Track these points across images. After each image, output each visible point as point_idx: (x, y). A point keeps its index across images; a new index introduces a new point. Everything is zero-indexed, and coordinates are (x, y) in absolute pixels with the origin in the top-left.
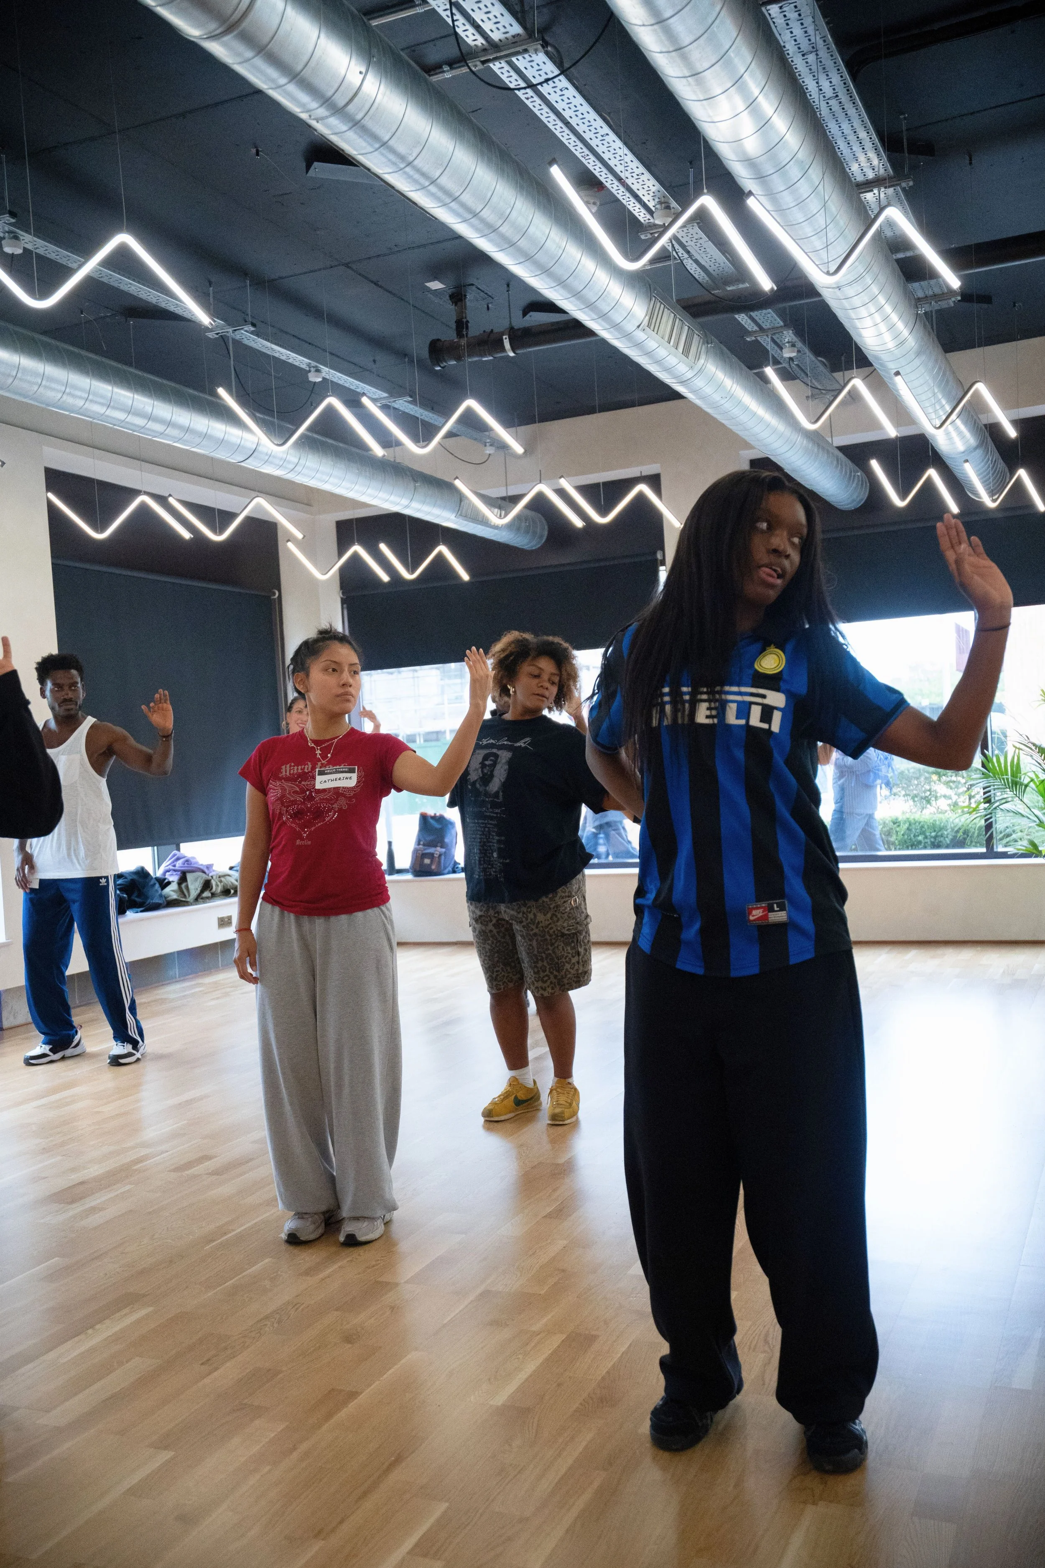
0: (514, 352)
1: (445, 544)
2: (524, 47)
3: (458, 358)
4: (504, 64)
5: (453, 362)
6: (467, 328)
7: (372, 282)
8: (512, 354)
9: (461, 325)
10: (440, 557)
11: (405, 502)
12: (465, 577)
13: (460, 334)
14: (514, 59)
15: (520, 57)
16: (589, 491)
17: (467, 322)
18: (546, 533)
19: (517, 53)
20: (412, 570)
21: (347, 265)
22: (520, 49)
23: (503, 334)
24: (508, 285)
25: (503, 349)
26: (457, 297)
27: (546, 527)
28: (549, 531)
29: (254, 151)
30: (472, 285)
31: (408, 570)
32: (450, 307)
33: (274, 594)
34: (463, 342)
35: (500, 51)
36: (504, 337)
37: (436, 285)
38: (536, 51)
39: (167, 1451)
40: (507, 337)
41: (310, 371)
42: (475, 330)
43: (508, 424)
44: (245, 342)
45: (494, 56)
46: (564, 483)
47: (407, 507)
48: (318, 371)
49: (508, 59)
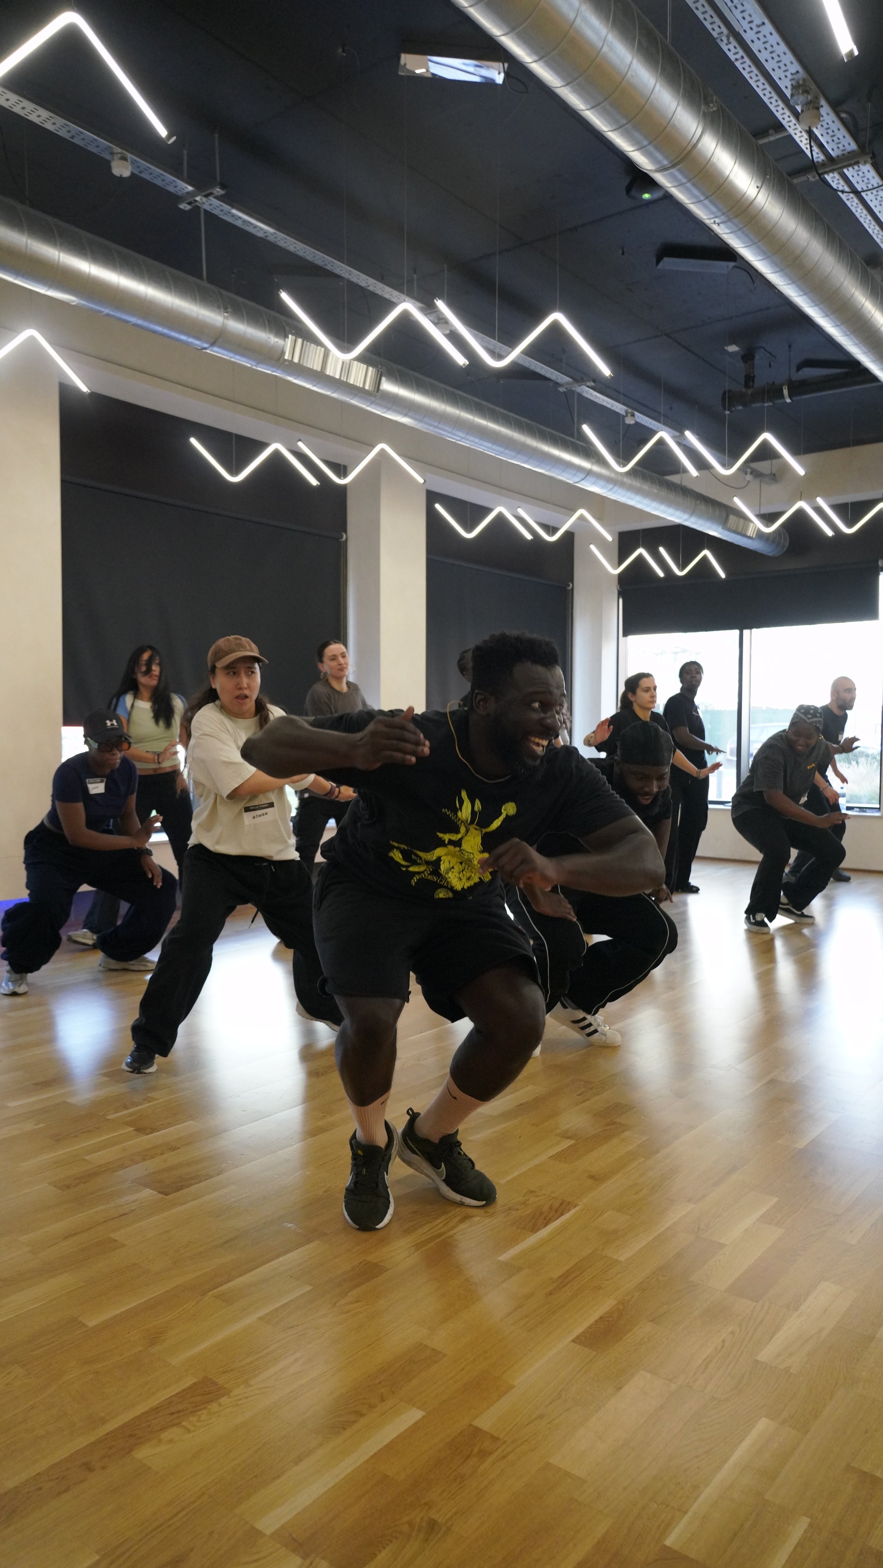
0: (791, 399)
1: (709, 549)
2: (856, 160)
3: (745, 405)
4: (836, 175)
5: (740, 408)
6: (753, 381)
7: (684, 347)
8: (788, 401)
9: (749, 379)
10: (705, 559)
11: (686, 516)
12: (723, 575)
13: (747, 386)
14: (845, 171)
15: (850, 169)
16: (840, 509)
17: (754, 376)
18: (787, 544)
19: (847, 166)
20: (682, 568)
21: (667, 335)
22: (852, 162)
23: (783, 384)
24: (790, 347)
25: (782, 397)
26: (748, 356)
27: (788, 539)
28: (790, 542)
29: (621, 251)
30: (763, 348)
31: (679, 569)
32: (741, 364)
33: (569, 585)
34: (750, 391)
35: (836, 164)
36: (784, 387)
37: (733, 348)
38: (865, 163)
39: (569, 1140)
40: (786, 387)
41: (627, 416)
42: (759, 383)
43: (796, 451)
44: (585, 395)
45: (831, 168)
46: (820, 501)
47: (686, 520)
48: (633, 415)
49: (840, 171)
